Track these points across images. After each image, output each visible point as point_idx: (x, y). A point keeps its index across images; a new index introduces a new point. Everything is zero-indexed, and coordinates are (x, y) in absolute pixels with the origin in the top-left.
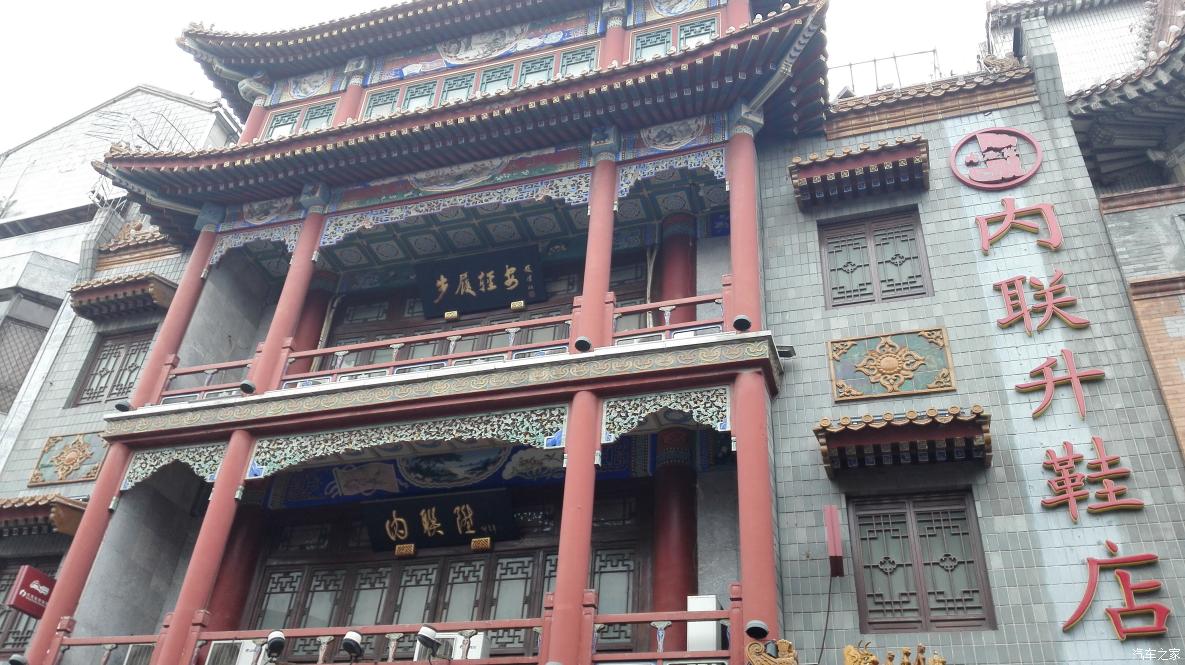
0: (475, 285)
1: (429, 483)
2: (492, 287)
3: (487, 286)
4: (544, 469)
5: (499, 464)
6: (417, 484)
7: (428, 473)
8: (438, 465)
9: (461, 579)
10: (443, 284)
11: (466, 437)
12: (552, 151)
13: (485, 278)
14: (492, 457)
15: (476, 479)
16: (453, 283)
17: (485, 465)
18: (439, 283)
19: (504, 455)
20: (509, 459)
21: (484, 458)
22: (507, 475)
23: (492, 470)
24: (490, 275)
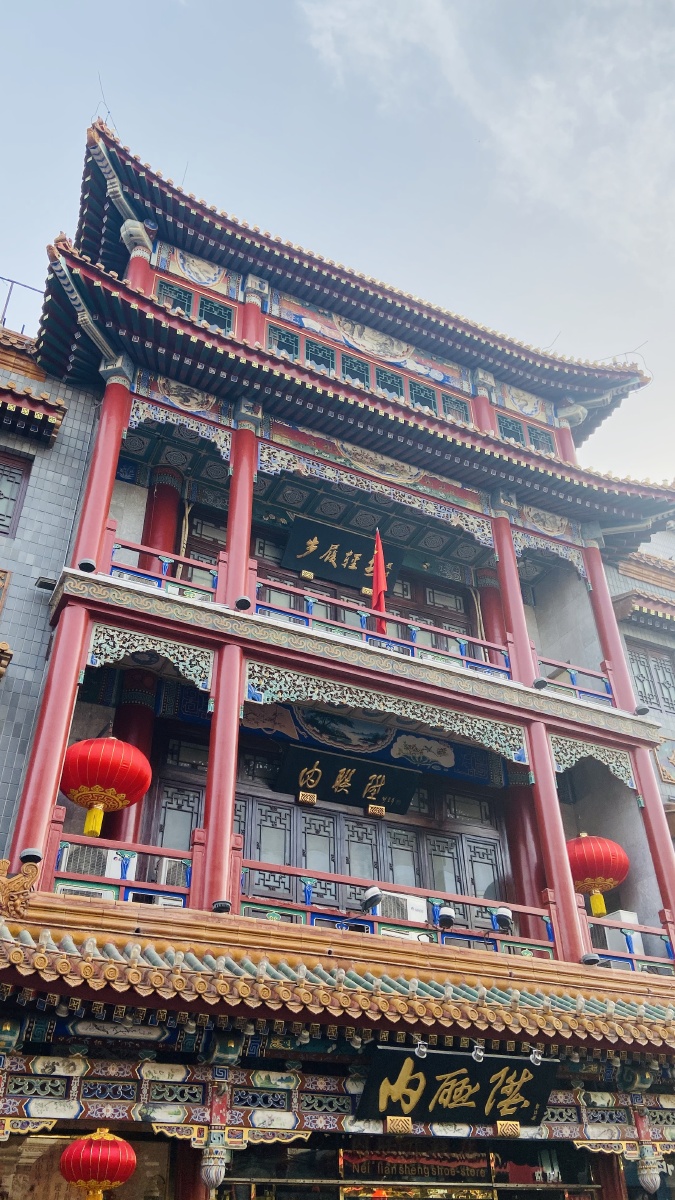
0: (340, 558)
1: (325, 739)
2: (353, 567)
3: (350, 563)
4: (424, 758)
5: (387, 742)
6: (316, 737)
7: (324, 730)
8: (333, 725)
9: (356, 839)
10: (313, 545)
11: (447, 728)
12: (459, 485)
13: (352, 557)
14: (381, 733)
15: (366, 749)
16: (323, 548)
17: (375, 739)
18: (310, 542)
19: (391, 734)
20: (395, 741)
21: (374, 732)
22: (395, 753)
23: (381, 746)
24: (357, 557)
